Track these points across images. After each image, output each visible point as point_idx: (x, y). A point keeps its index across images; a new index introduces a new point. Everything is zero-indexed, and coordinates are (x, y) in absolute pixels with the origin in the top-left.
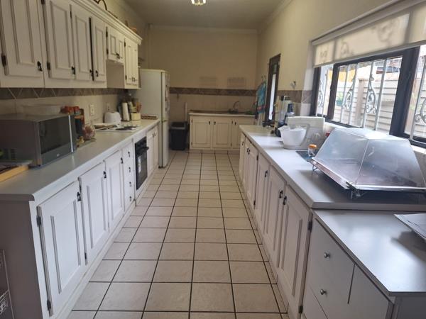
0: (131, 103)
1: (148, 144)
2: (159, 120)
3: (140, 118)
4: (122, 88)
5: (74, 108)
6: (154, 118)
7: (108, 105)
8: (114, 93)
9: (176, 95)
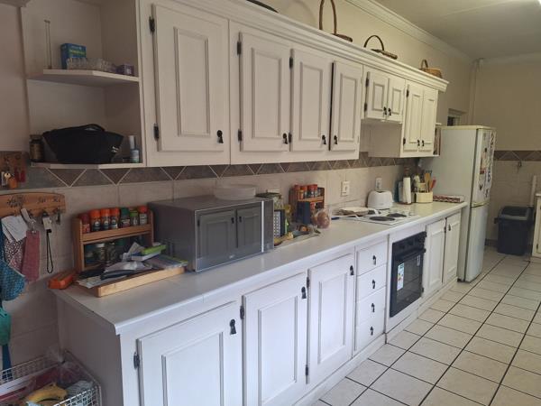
0: (417, 178)
1: (428, 244)
2: (466, 203)
3: (431, 199)
4: (397, 156)
5: (309, 187)
6: (457, 201)
7: (379, 180)
8: (392, 164)
9: (516, 163)
